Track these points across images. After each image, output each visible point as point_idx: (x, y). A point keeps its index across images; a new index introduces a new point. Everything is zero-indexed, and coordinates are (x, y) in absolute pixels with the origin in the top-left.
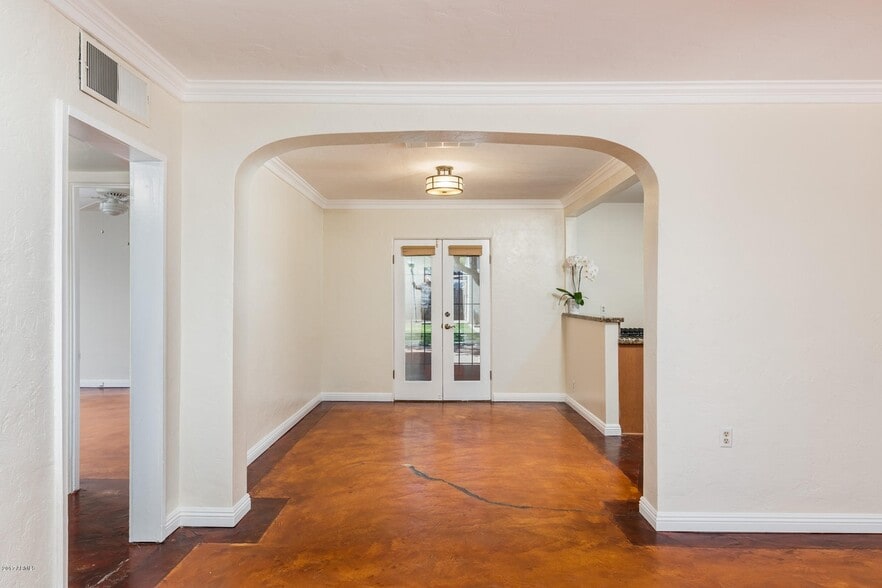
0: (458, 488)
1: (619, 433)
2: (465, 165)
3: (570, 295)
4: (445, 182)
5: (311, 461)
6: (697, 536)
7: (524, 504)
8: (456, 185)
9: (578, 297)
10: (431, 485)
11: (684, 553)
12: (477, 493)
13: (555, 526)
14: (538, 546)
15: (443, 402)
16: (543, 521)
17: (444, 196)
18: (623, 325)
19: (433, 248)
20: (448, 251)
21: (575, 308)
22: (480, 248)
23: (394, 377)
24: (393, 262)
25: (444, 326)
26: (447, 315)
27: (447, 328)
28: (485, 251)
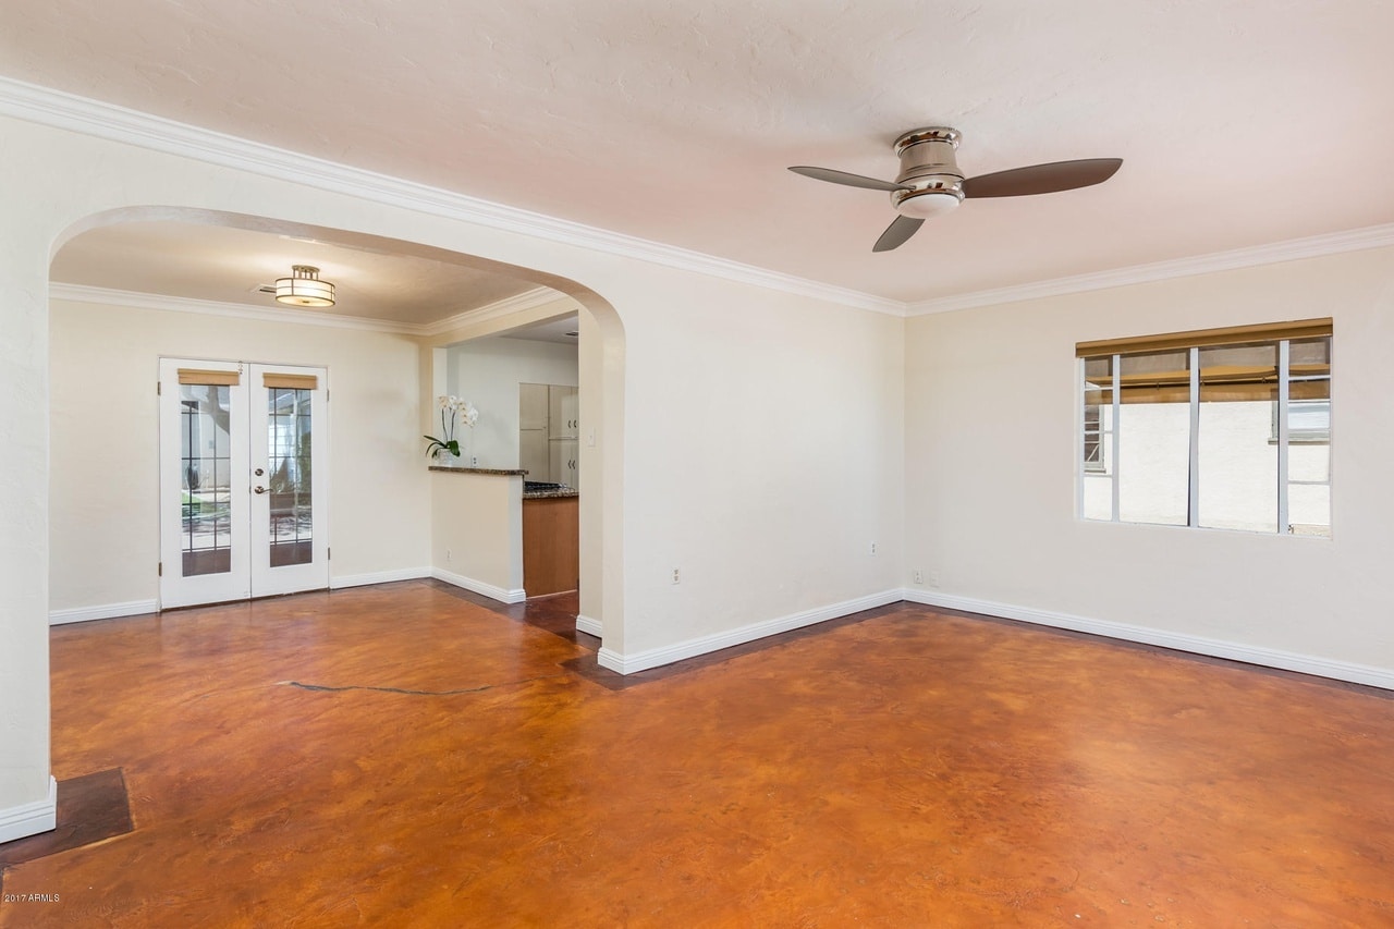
0: (391, 690)
1: (523, 598)
2: (342, 269)
3: (441, 444)
4: (308, 289)
5: (102, 716)
6: (655, 671)
7: (483, 686)
8: (328, 296)
9: (453, 446)
10: (345, 696)
11: (658, 685)
12: (416, 689)
13: (531, 696)
14: (530, 717)
15: (252, 600)
16: (515, 696)
17: (305, 307)
18: (529, 478)
19: (236, 375)
20: (262, 381)
21: (448, 460)
22: (314, 379)
23: (160, 574)
24: (159, 393)
25: (253, 490)
26: (260, 472)
27: (258, 492)
28: (321, 383)
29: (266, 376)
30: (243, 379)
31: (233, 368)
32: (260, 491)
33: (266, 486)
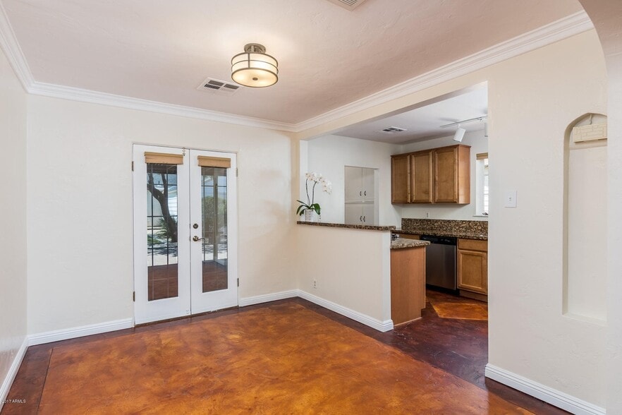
3: (307, 206)
9: (315, 208)
15: (191, 317)
19: (181, 157)
20: (197, 161)
21: (314, 217)
22: (228, 160)
23: (134, 300)
24: (133, 170)
25: (192, 239)
26: (196, 226)
27: (195, 240)
28: (233, 164)
29: (200, 158)
30: (185, 159)
31: (179, 152)
32: (196, 239)
33: (200, 236)
